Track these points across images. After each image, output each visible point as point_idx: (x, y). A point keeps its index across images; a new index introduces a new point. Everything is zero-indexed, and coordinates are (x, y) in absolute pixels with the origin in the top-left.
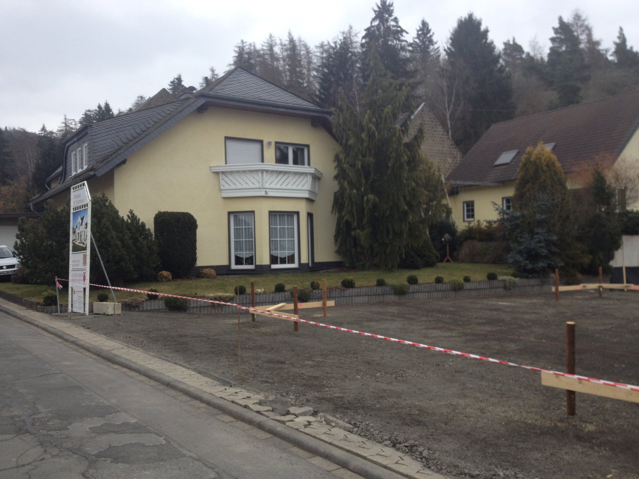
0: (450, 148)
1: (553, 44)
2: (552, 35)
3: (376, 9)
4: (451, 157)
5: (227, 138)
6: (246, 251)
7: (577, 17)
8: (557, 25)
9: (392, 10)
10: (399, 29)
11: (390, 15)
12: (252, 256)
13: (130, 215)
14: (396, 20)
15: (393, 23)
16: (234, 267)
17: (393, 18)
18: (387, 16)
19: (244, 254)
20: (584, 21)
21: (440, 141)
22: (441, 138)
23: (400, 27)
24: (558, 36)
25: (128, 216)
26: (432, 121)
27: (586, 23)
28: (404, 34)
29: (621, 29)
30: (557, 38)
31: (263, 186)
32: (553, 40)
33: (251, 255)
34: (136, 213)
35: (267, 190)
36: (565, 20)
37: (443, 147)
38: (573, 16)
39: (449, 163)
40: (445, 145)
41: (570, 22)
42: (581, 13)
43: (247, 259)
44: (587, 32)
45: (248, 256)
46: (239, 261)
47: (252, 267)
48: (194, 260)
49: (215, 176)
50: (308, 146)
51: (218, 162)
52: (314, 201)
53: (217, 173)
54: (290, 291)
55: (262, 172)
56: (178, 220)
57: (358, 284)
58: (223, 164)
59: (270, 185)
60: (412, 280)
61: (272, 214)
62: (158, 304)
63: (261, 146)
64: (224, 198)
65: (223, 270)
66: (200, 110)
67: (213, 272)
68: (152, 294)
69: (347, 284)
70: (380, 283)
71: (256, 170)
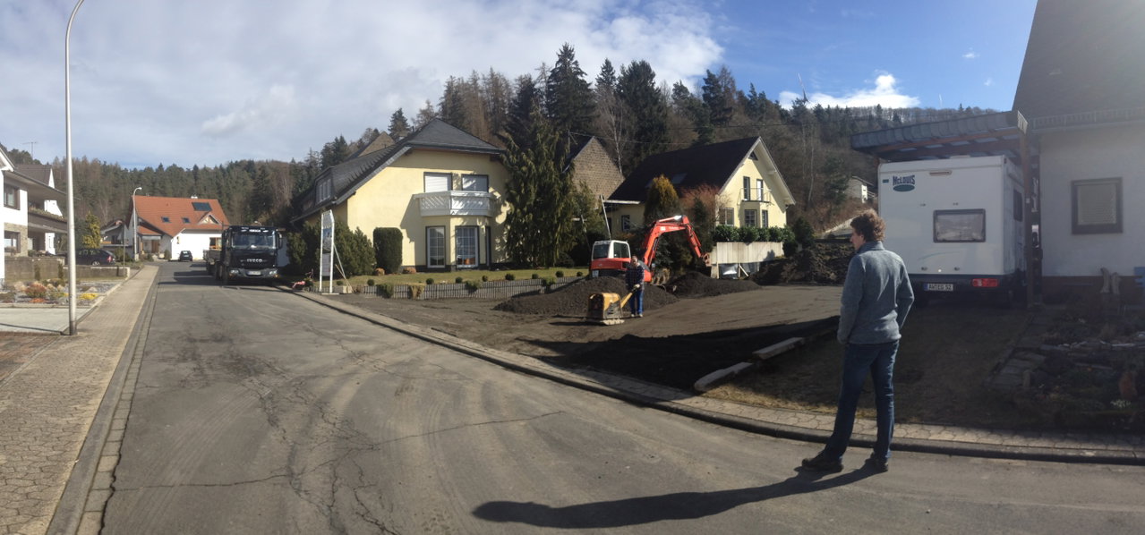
0: (614, 172)
1: (704, 91)
2: (704, 83)
3: (560, 54)
6: (438, 255)
7: (723, 72)
9: (574, 56)
10: (579, 71)
11: (571, 59)
12: (443, 259)
13: (357, 231)
14: (576, 63)
15: (574, 66)
16: (429, 266)
17: (574, 61)
20: (729, 74)
22: (609, 164)
24: (708, 85)
26: (601, 152)
27: (731, 76)
28: (583, 75)
31: (451, 207)
32: (704, 88)
34: (361, 229)
35: (454, 211)
36: (712, 72)
38: (719, 71)
41: (716, 75)
43: (439, 260)
44: (732, 83)
46: (433, 262)
47: (443, 266)
48: (401, 261)
49: (416, 201)
50: (487, 176)
51: (419, 191)
52: (491, 219)
53: (418, 199)
54: (467, 283)
55: (451, 197)
56: (390, 233)
57: (517, 278)
58: (422, 192)
59: (457, 206)
60: (559, 275)
61: (458, 228)
62: (374, 289)
63: (451, 177)
64: (423, 217)
65: (420, 268)
66: (407, 154)
67: (414, 270)
68: (371, 283)
69: (509, 278)
70: (534, 277)
71: (446, 196)
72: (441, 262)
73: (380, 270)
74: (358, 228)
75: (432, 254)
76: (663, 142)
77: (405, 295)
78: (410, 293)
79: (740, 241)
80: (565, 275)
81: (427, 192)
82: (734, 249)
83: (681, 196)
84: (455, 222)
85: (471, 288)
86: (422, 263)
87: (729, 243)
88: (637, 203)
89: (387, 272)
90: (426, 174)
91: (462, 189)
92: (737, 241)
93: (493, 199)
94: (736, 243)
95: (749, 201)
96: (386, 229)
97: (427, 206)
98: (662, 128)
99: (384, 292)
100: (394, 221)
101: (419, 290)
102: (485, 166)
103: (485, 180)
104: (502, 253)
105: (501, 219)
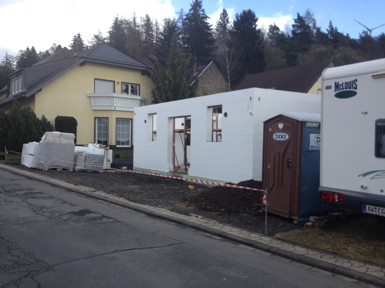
2: (294, 23)
3: (192, 4)
5: (95, 79)
6: (103, 138)
7: (308, 13)
8: (296, 18)
9: (201, 5)
10: (205, 16)
11: (200, 8)
12: (107, 141)
13: (43, 118)
14: (203, 10)
15: (202, 13)
17: (201, 9)
18: (198, 8)
20: (312, 16)
22: (221, 81)
23: (205, 15)
24: (297, 24)
25: (42, 118)
26: (216, 72)
27: (313, 17)
28: (208, 19)
29: (331, 22)
30: (296, 25)
31: (113, 105)
32: (293, 26)
34: (45, 116)
35: (115, 107)
36: (301, 15)
38: (306, 13)
41: (304, 16)
42: (310, 11)
43: (104, 142)
44: (313, 22)
45: (104, 141)
49: (88, 99)
50: (139, 85)
53: (90, 97)
55: (113, 97)
56: (67, 121)
58: (93, 92)
59: (117, 104)
61: (118, 119)
63: (114, 84)
64: (93, 110)
66: (82, 64)
71: (110, 97)
74: (43, 116)
84: (115, 115)
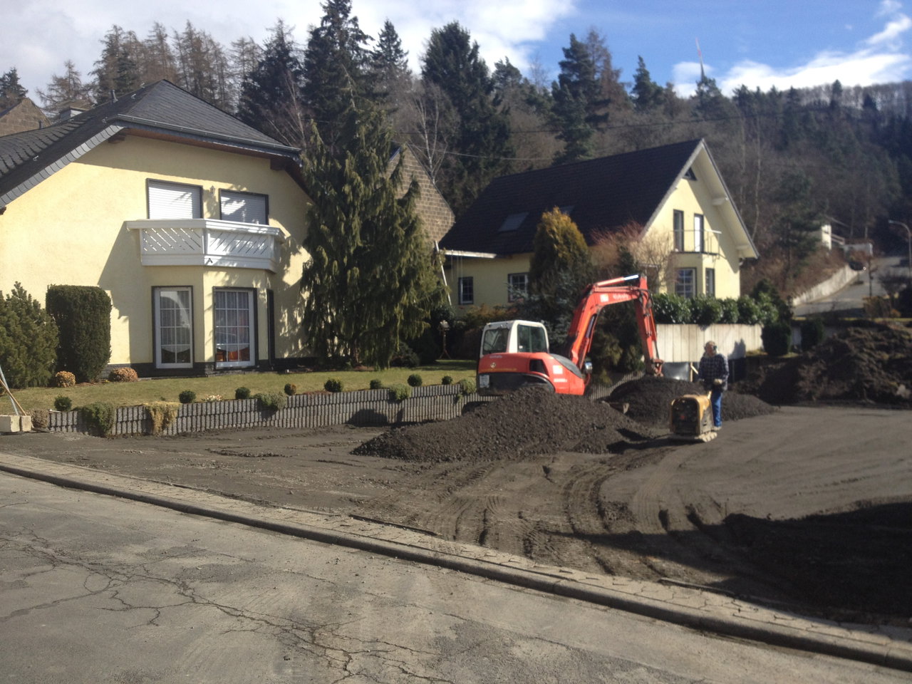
0: (439, 205)
1: (563, 70)
2: (563, 58)
4: (441, 218)
5: (148, 181)
6: (178, 343)
7: (593, 36)
8: (568, 46)
9: (350, 8)
10: (360, 34)
11: (346, 14)
12: (189, 351)
13: (16, 290)
14: (355, 20)
15: (351, 26)
16: (160, 365)
17: (350, 18)
18: (342, 15)
19: (175, 348)
20: (602, 42)
21: (427, 195)
23: (361, 32)
24: (570, 60)
25: (13, 291)
27: (604, 45)
28: (368, 41)
29: (641, 60)
30: (568, 63)
31: (205, 251)
32: (563, 65)
33: (186, 349)
34: (25, 286)
35: (211, 257)
36: (578, 39)
37: (431, 204)
38: (588, 36)
39: (438, 225)
40: (434, 202)
41: (583, 42)
42: (597, 32)
43: (180, 354)
44: (604, 58)
45: (182, 350)
46: (168, 357)
47: (189, 365)
48: (107, 355)
49: (131, 236)
50: (266, 197)
51: (137, 214)
52: (275, 274)
53: (136, 231)
54: (258, 398)
55: (205, 231)
56: (85, 298)
57: (346, 387)
58: (144, 217)
59: (216, 250)
60: (414, 381)
61: (217, 292)
62: (71, 417)
63: (199, 194)
64: (146, 266)
65: (144, 369)
66: (113, 140)
67: (133, 373)
68: (62, 405)
69: (333, 387)
70: (374, 385)
71: (196, 228)
72: (185, 356)
73: (66, 374)
74: (17, 285)
75: (164, 341)
76: (505, 155)
77: (137, 428)
78: (148, 422)
79: (691, 322)
80: (424, 383)
81: (152, 217)
82: (682, 337)
83: (591, 242)
84: (212, 281)
85: (267, 408)
86: (145, 358)
87: (677, 327)
88: (491, 256)
89: (81, 379)
90: (150, 183)
91: (221, 216)
92: (687, 323)
93: (279, 240)
94: (686, 327)
95: (682, 252)
96: (75, 288)
97: (156, 246)
98: (503, 133)
99: (92, 422)
100: (87, 275)
101: (167, 415)
102: (261, 178)
103: (262, 203)
104: (294, 339)
105: (293, 275)
